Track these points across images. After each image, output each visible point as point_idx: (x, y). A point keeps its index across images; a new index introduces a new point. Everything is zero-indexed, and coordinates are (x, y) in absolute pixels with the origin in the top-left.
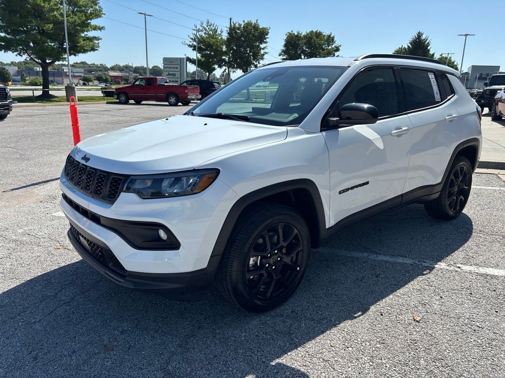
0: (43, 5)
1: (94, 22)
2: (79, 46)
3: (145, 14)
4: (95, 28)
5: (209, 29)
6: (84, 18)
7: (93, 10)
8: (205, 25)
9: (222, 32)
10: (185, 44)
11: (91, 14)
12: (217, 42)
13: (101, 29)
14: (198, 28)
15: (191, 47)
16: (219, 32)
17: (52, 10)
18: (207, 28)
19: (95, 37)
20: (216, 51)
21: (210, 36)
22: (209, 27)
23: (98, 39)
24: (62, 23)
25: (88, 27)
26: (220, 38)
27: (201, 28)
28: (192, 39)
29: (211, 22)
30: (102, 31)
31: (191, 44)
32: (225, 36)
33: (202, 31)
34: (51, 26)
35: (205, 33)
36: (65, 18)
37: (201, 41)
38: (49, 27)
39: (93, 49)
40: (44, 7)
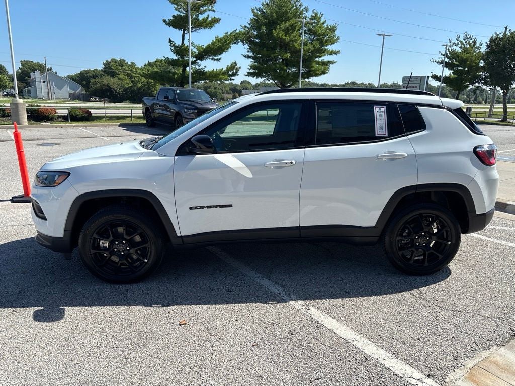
0: (284, 37)
1: (330, 48)
2: (312, 71)
3: (384, 35)
4: (331, 53)
5: (466, 42)
6: (318, 46)
7: (328, 37)
8: (461, 39)
9: (481, 44)
10: (433, 62)
11: (327, 40)
12: (472, 56)
13: (336, 53)
14: (452, 42)
15: (440, 64)
16: (478, 45)
17: (293, 41)
18: (464, 42)
19: (331, 62)
20: (470, 67)
21: (465, 50)
22: (466, 40)
23: (333, 63)
24: (299, 51)
25: (324, 52)
26: (477, 51)
27: (456, 42)
28: (443, 55)
29: (470, 34)
30: (338, 55)
31: (440, 60)
32: (484, 49)
33: (457, 45)
34: (289, 55)
35: (461, 47)
36: (303, 47)
37: (453, 55)
38: (287, 56)
39: (324, 73)
40: (285, 39)
